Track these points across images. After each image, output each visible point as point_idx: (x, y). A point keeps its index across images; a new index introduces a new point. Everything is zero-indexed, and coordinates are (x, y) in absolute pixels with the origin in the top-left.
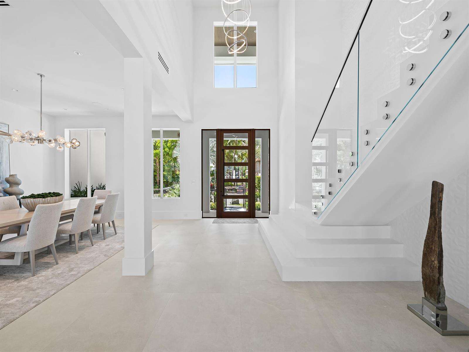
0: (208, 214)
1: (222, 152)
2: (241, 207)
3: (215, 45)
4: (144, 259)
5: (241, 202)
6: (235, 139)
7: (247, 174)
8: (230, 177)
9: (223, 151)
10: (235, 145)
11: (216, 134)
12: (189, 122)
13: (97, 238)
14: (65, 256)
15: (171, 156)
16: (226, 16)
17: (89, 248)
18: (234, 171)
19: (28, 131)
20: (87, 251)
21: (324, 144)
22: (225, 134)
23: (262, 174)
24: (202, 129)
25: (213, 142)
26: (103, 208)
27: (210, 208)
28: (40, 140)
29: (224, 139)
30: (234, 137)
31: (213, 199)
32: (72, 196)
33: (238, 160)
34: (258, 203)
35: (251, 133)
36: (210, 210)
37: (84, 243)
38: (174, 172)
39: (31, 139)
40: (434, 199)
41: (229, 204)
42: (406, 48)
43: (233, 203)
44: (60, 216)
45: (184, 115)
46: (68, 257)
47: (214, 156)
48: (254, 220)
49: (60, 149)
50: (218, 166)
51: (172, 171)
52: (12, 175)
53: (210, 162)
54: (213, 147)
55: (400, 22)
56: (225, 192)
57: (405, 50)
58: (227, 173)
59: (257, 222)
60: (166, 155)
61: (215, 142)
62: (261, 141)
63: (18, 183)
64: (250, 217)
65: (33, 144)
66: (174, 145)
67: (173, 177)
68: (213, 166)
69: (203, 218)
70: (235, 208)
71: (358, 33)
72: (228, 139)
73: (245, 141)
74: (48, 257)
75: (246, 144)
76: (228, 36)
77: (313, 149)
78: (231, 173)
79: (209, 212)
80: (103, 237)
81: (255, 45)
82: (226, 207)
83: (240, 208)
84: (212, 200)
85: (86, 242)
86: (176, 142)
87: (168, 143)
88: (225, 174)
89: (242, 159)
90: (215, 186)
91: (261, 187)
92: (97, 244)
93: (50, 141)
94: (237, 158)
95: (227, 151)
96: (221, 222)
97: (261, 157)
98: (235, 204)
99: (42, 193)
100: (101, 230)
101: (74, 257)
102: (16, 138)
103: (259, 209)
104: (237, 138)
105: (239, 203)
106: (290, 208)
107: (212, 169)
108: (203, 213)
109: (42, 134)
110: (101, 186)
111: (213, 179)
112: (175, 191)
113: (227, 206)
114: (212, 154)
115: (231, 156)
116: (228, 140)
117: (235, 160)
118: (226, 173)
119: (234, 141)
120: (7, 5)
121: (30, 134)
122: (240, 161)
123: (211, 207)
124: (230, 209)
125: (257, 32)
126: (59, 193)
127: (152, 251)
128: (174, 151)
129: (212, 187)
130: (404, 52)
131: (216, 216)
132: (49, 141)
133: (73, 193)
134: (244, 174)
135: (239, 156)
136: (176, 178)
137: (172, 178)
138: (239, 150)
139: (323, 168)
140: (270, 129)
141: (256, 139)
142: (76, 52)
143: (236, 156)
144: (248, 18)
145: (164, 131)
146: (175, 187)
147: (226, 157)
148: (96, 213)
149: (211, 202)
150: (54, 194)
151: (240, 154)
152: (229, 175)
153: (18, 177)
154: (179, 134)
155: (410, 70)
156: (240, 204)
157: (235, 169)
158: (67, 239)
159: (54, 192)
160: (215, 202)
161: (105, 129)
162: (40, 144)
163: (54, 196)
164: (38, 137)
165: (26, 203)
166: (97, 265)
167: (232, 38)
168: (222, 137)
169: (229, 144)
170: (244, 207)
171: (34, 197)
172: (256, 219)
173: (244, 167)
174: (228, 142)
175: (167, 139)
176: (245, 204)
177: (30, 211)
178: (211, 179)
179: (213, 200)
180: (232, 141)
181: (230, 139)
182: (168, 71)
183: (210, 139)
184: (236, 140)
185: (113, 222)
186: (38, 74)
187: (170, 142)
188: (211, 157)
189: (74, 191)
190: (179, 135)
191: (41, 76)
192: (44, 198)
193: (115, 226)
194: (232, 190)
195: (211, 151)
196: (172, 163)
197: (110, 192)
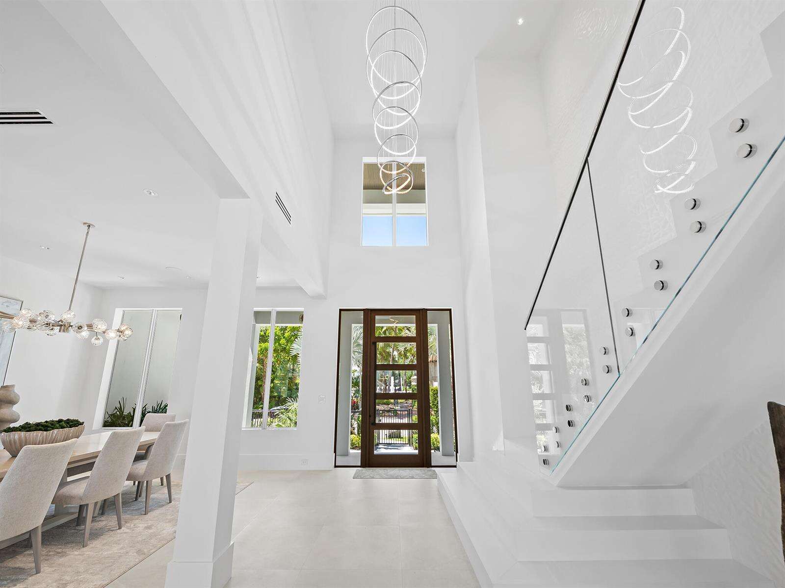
0: (346, 458)
1: (373, 348)
2: (404, 443)
3: (364, 188)
4: (212, 564)
5: (404, 434)
6: (394, 325)
7: (414, 383)
8: (386, 387)
9: (375, 344)
10: (393, 335)
11: (362, 317)
12: (320, 297)
13: (133, 510)
14: (60, 553)
15: (288, 352)
16: (381, 144)
17: (112, 533)
18: (392, 378)
19: (44, 311)
20: (105, 541)
21: (540, 334)
22: (377, 317)
23: (441, 384)
24: (340, 309)
25: (357, 331)
26: (153, 449)
27: (350, 446)
28: (64, 326)
29: (376, 325)
30: (393, 322)
31: (356, 429)
32: (106, 424)
33: (399, 359)
34: (435, 436)
35: (421, 316)
36: (349, 448)
37: (104, 523)
38: (291, 380)
39: (47, 324)
40: (779, 438)
41: (383, 438)
42: (659, 187)
43: (390, 437)
44: (64, 467)
45: (312, 287)
46: (63, 554)
47: (359, 353)
48: (430, 470)
49: (97, 342)
50: (364, 371)
51: (289, 378)
52: (7, 387)
53: (353, 362)
54: (359, 338)
55: (642, 152)
56: (377, 415)
57: (658, 190)
58: (381, 381)
59: (434, 476)
60: (281, 351)
61: (362, 330)
62: (437, 328)
63: (13, 401)
64: (422, 466)
65: (52, 332)
66: (295, 334)
67: (290, 389)
68: (358, 369)
69: (336, 466)
70: (394, 446)
71: (586, 161)
72: (383, 325)
73: (410, 329)
74: (24, 556)
75: (413, 333)
76: (384, 170)
77: (529, 342)
78: (386, 382)
79: (347, 455)
80: (145, 509)
81: (425, 189)
82: (378, 444)
83: (403, 445)
84: (354, 429)
85: (109, 521)
86: (297, 329)
87: (287, 331)
88: (377, 384)
89: (406, 357)
90: (360, 404)
91: (439, 407)
92: (128, 525)
93: (80, 328)
94: (397, 357)
95: (380, 345)
96: (368, 477)
97: (438, 355)
98: (395, 438)
99: (46, 422)
100: (144, 494)
101: (76, 555)
102: (20, 323)
103: (438, 449)
104: (397, 323)
105: (402, 435)
106: (494, 449)
107: (356, 374)
108: (337, 456)
109: (69, 316)
110: (160, 406)
111: (357, 391)
112: (290, 414)
113: (381, 442)
114: (356, 349)
115: (388, 353)
116: (382, 328)
117: (393, 359)
118: (378, 382)
119: (392, 328)
120: (50, 122)
121: (47, 316)
122: (401, 362)
123: (352, 444)
124: (386, 447)
125: (426, 170)
126: (77, 421)
127: (232, 543)
128: (294, 345)
129: (354, 407)
130: (656, 192)
131: (359, 464)
132: (78, 328)
133: (110, 420)
134: (408, 383)
135: (400, 354)
136: (293, 390)
137: (288, 390)
138: (401, 344)
139: (545, 375)
140: (451, 309)
141: (429, 325)
142: (147, 191)
143: (396, 353)
144: (415, 146)
145: (278, 313)
146: (290, 408)
147: (380, 354)
148: (139, 458)
149: (352, 433)
150: (68, 423)
151: (402, 349)
152: (383, 385)
153: (16, 391)
154: (303, 316)
155: (692, 209)
156: (402, 438)
157: (394, 375)
158: (73, 513)
159: (68, 420)
160: (358, 434)
161: (181, 309)
162: (62, 334)
163: (67, 427)
164: (61, 321)
165: (10, 441)
166: (117, 576)
167: (390, 172)
168: (373, 322)
169: (385, 332)
170: (410, 443)
171: (28, 429)
172: (433, 469)
173: (409, 372)
174: (383, 330)
175: (284, 325)
176: (412, 437)
177: (13, 457)
178: (354, 392)
179: (356, 431)
180: (388, 329)
181: (386, 326)
182: (289, 220)
183: (353, 325)
184: (396, 327)
185: (168, 477)
186: (85, 224)
187: (288, 330)
188: (354, 354)
189: (113, 415)
190: (302, 318)
191: (89, 226)
192: (46, 430)
193: (172, 483)
194: (388, 411)
195: (355, 345)
196: (290, 365)
197: (173, 418)
